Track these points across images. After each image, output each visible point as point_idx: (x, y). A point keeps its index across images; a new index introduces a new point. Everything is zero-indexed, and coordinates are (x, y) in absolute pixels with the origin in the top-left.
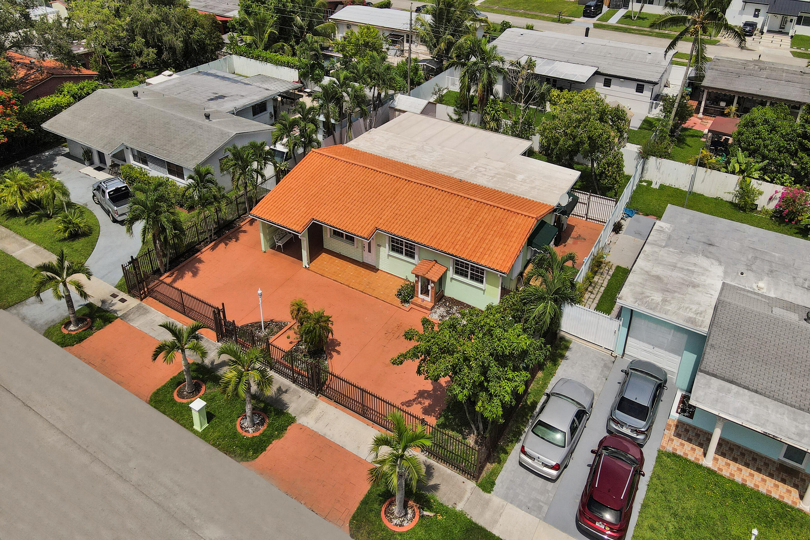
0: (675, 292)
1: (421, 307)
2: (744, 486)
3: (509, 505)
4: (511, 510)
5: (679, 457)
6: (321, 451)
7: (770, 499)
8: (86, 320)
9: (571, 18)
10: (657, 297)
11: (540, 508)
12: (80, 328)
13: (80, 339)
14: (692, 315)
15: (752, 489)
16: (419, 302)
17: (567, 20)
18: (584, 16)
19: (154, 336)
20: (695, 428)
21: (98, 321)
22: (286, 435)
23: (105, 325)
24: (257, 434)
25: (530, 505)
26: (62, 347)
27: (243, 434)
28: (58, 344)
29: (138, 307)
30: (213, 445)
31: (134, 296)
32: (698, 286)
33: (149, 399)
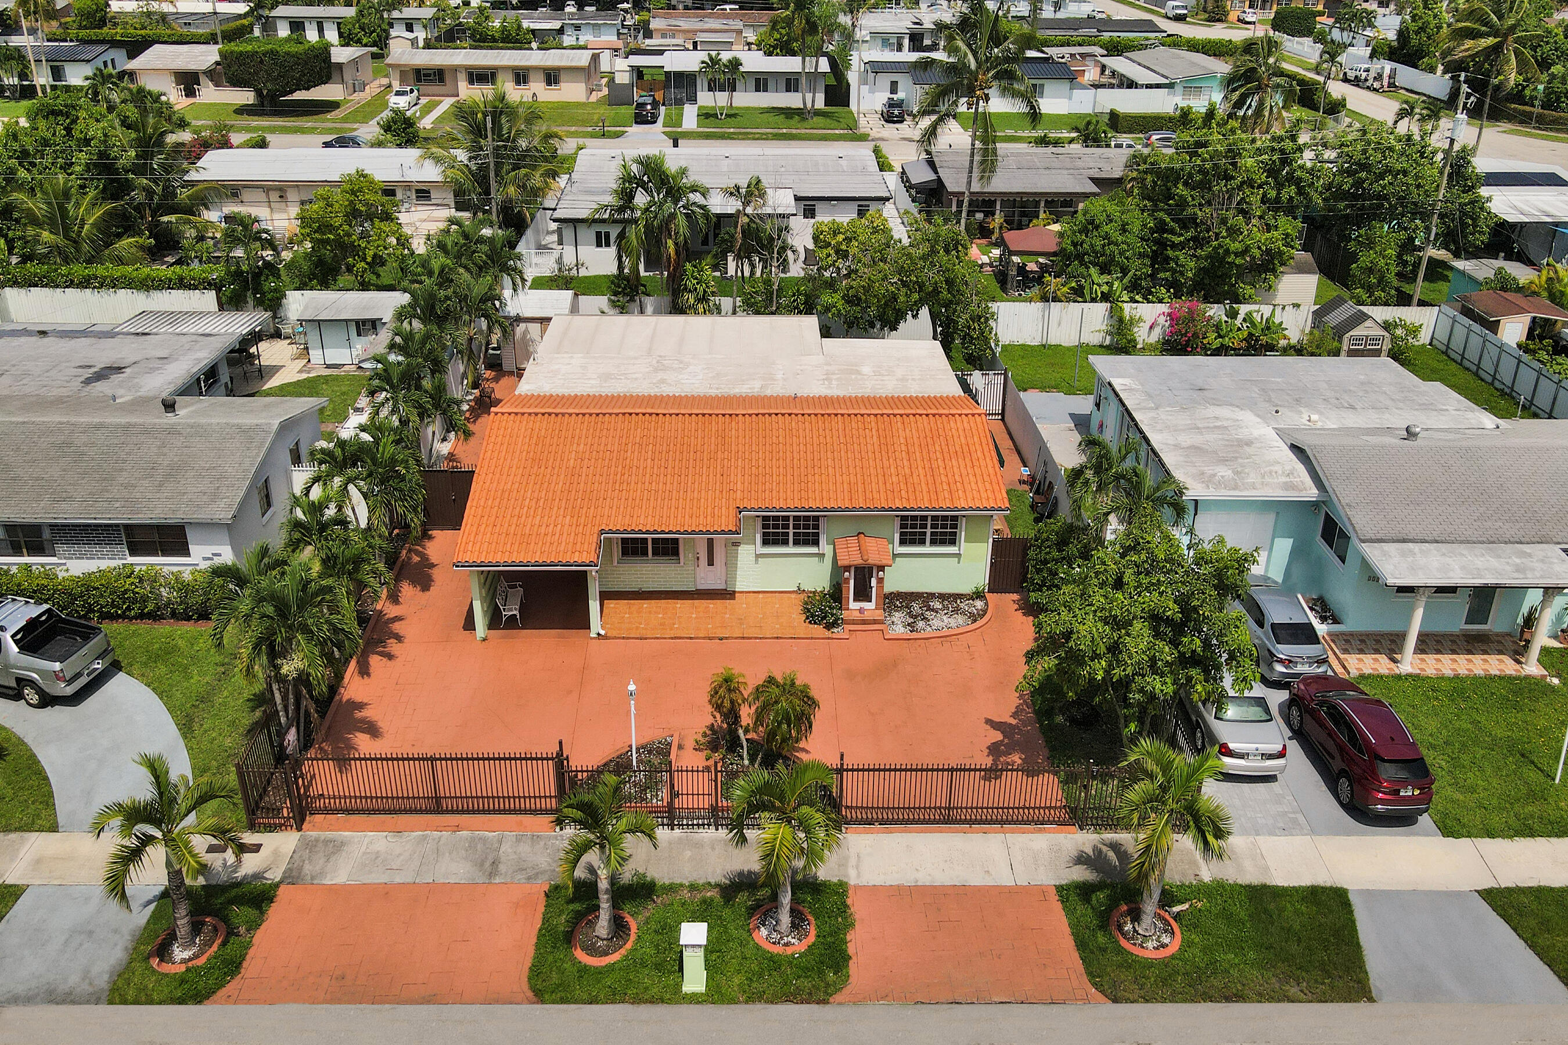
0: (1236, 458)
1: (864, 622)
2: (1457, 677)
3: (1260, 839)
4: (1267, 843)
5: (1370, 676)
6: (939, 910)
7: (1492, 678)
8: (203, 923)
9: (622, 129)
10: (1224, 472)
11: (1295, 821)
12: (208, 944)
13: (232, 966)
14: (1284, 479)
15: (1467, 677)
16: (856, 615)
17: (615, 132)
18: (636, 123)
19: (410, 880)
20: (1352, 634)
21: (240, 913)
22: (857, 917)
23: (262, 913)
24: (812, 939)
25: (1281, 825)
26: (200, 1002)
27: (789, 953)
28: (181, 1001)
29: (309, 846)
30: (749, 1000)
31: (271, 828)
32: (1252, 443)
33: (530, 994)
